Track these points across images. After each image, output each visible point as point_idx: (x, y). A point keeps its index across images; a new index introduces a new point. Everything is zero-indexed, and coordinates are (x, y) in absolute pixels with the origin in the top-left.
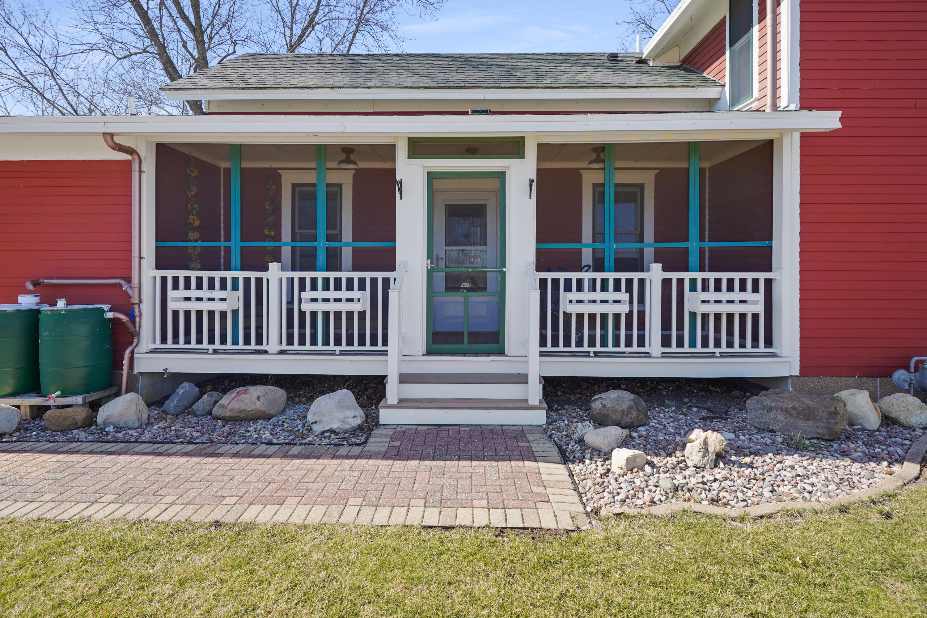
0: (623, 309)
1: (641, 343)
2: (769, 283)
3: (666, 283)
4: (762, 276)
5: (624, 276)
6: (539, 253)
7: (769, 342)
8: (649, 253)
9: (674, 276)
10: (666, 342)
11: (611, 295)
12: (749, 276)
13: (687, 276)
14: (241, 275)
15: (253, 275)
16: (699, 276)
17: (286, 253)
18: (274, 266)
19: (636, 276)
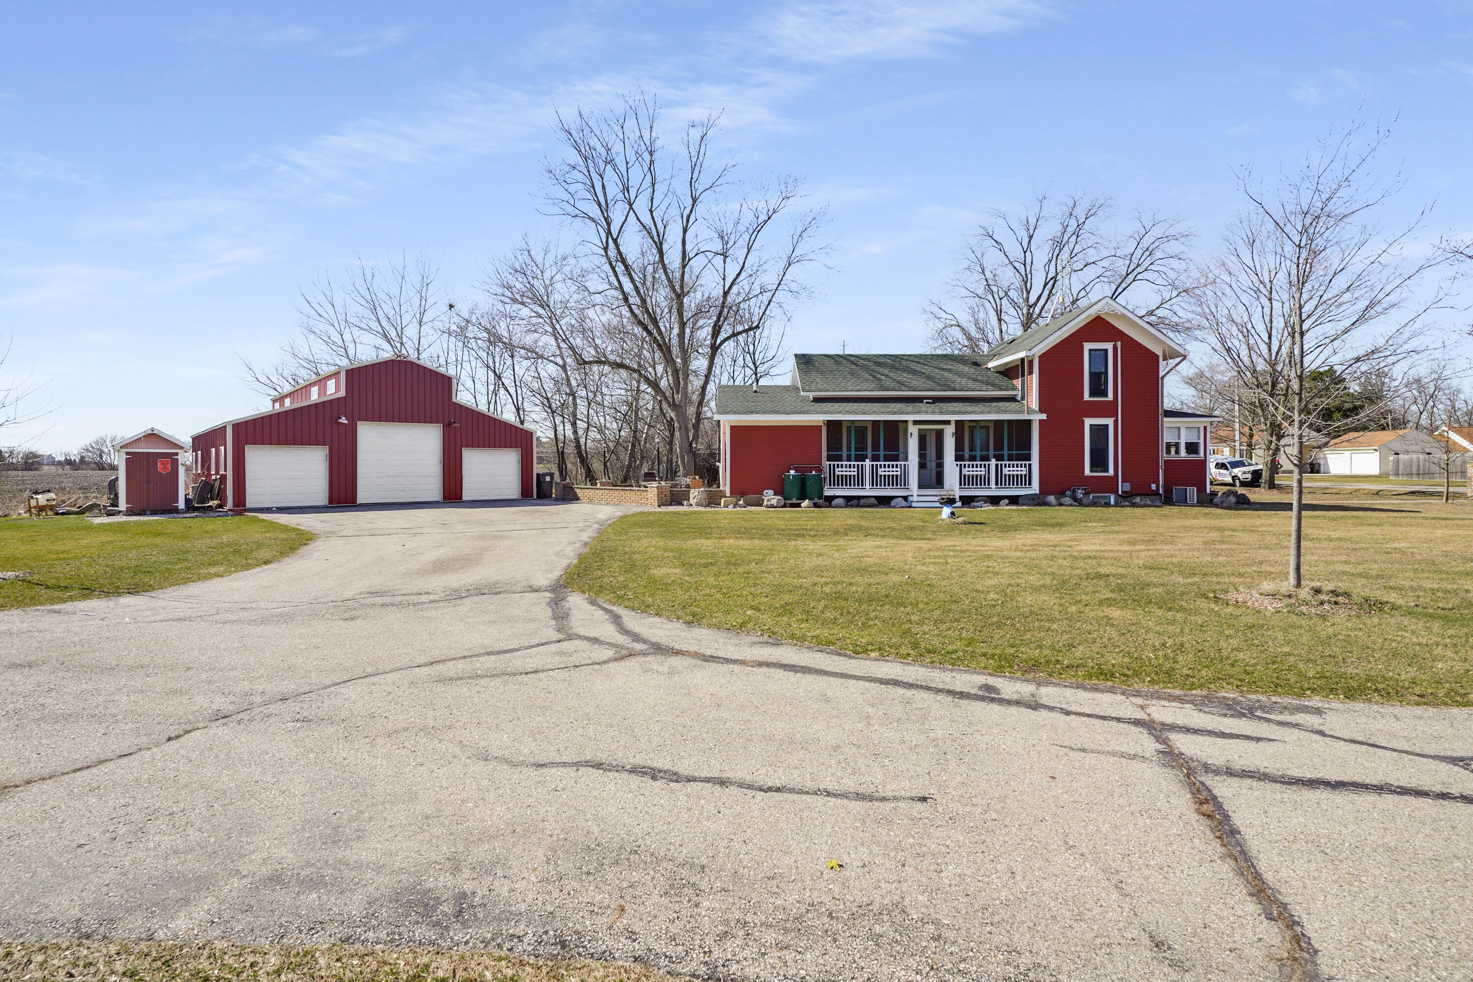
0: (983, 473)
1: (989, 484)
2: (1030, 465)
3: (997, 465)
4: (1027, 463)
5: (983, 463)
6: (956, 456)
7: (1030, 484)
8: (991, 455)
9: (999, 463)
10: (997, 484)
11: (979, 469)
12: (1023, 463)
13: (1003, 463)
14: (856, 463)
15: (860, 463)
16: (1007, 463)
17: (869, 455)
18: (867, 460)
19: (987, 463)
